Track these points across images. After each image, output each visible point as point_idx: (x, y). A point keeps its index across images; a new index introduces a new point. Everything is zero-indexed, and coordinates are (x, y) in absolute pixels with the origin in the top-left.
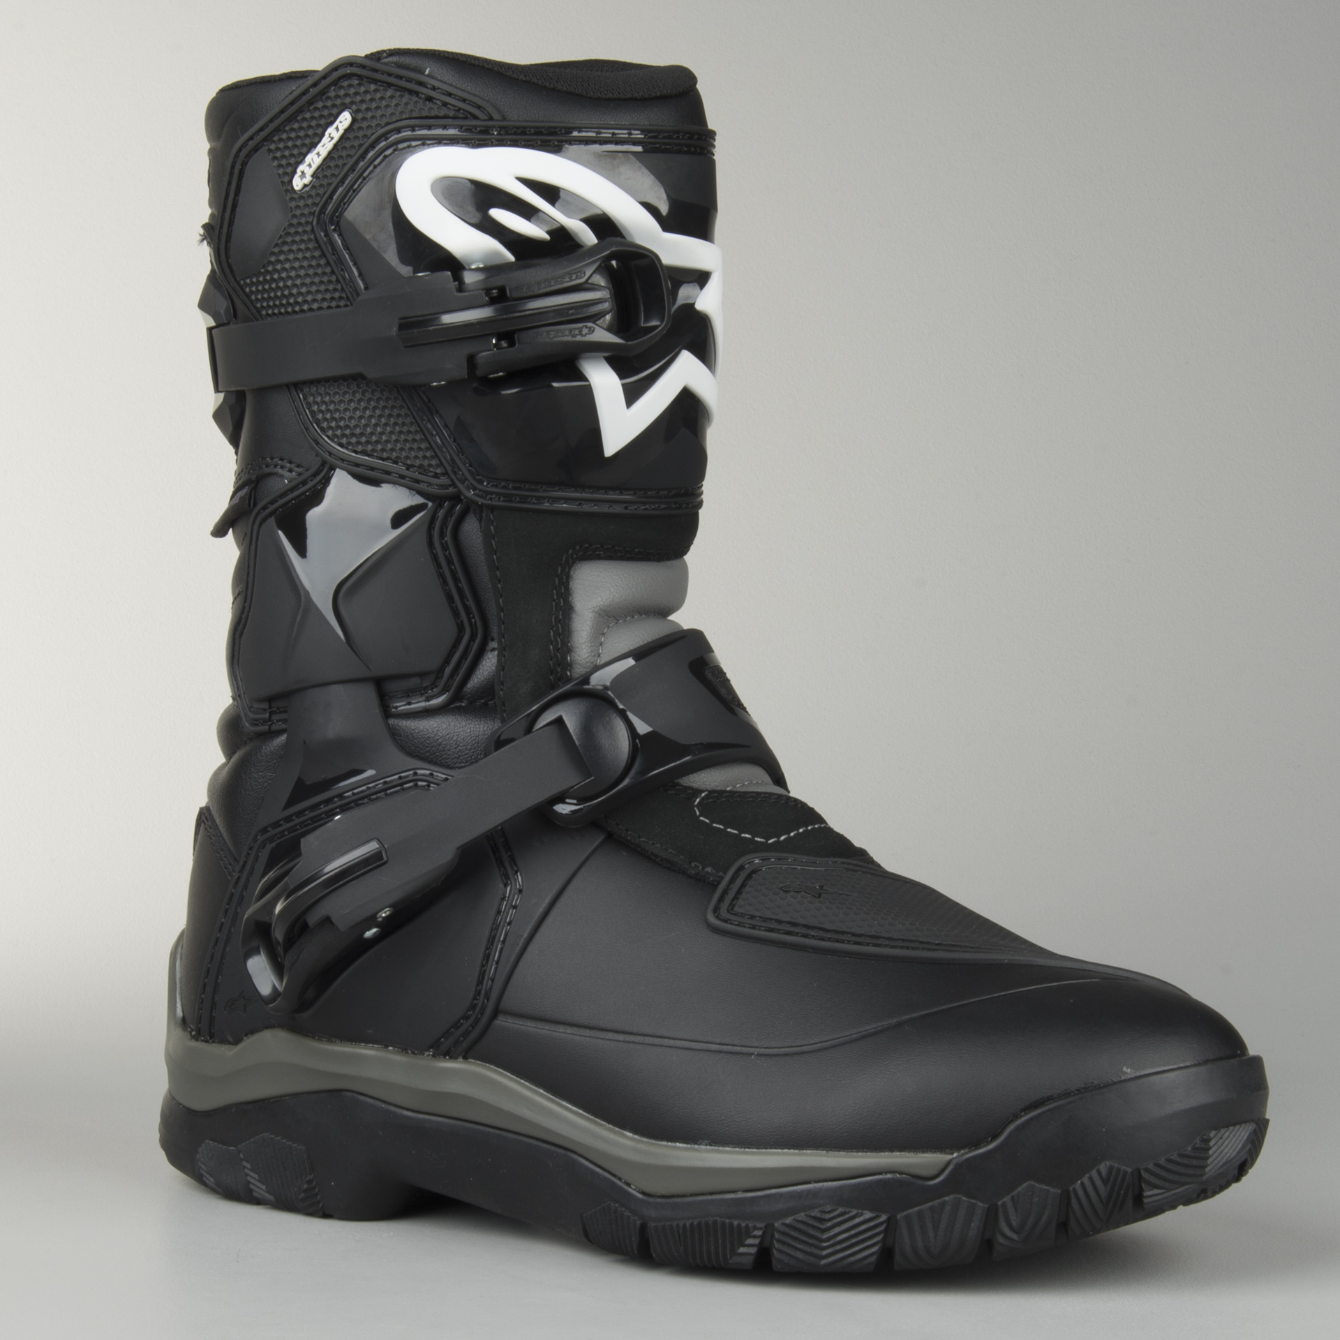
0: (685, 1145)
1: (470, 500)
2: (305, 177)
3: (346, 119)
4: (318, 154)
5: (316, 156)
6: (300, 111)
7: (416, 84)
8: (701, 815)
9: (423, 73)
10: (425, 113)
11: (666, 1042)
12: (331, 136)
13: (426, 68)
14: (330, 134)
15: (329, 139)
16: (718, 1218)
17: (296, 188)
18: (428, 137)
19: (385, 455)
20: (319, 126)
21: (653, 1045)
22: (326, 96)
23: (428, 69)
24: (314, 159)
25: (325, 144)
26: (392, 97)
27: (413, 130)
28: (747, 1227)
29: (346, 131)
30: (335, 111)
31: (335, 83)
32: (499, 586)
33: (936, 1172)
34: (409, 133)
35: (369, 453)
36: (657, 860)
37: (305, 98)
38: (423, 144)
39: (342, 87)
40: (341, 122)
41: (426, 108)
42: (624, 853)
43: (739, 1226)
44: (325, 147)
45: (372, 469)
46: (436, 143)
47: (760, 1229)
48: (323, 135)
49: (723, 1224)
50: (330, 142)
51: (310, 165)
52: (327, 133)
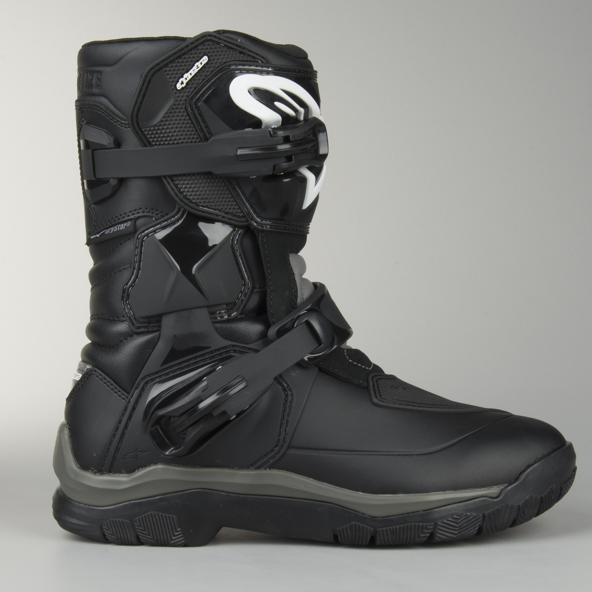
0: (392, 495)
1: (255, 227)
2: (184, 84)
3: (206, 59)
4: (191, 74)
5: (190, 75)
6: (184, 54)
7: (235, 46)
8: (349, 359)
9: (237, 41)
10: (241, 59)
11: (375, 453)
12: (198, 66)
13: (239, 39)
14: (197, 66)
15: (197, 68)
16: (412, 523)
17: (178, 88)
18: (243, 69)
19: (217, 208)
20: (192, 61)
21: (369, 455)
22: (197, 48)
23: (240, 40)
24: (188, 76)
25: (194, 70)
26: (226, 51)
27: (236, 66)
28: (426, 525)
29: (205, 65)
30: (201, 55)
31: (202, 43)
32: (268, 265)
33: (497, 495)
34: (235, 67)
35: (209, 207)
36: (341, 379)
37: (187, 49)
38: (241, 72)
39: (205, 45)
40: (203, 60)
41: (241, 57)
42: (327, 376)
43: (422, 525)
44: (194, 71)
45: (210, 214)
46: (246, 72)
47: (432, 525)
48: (194, 65)
49: (415, 526)
50: (197, 69)
51: (186, 79)
52: (196, 65)
